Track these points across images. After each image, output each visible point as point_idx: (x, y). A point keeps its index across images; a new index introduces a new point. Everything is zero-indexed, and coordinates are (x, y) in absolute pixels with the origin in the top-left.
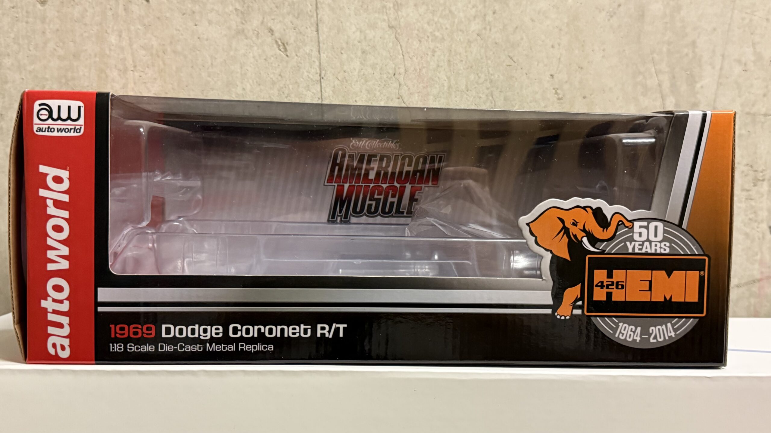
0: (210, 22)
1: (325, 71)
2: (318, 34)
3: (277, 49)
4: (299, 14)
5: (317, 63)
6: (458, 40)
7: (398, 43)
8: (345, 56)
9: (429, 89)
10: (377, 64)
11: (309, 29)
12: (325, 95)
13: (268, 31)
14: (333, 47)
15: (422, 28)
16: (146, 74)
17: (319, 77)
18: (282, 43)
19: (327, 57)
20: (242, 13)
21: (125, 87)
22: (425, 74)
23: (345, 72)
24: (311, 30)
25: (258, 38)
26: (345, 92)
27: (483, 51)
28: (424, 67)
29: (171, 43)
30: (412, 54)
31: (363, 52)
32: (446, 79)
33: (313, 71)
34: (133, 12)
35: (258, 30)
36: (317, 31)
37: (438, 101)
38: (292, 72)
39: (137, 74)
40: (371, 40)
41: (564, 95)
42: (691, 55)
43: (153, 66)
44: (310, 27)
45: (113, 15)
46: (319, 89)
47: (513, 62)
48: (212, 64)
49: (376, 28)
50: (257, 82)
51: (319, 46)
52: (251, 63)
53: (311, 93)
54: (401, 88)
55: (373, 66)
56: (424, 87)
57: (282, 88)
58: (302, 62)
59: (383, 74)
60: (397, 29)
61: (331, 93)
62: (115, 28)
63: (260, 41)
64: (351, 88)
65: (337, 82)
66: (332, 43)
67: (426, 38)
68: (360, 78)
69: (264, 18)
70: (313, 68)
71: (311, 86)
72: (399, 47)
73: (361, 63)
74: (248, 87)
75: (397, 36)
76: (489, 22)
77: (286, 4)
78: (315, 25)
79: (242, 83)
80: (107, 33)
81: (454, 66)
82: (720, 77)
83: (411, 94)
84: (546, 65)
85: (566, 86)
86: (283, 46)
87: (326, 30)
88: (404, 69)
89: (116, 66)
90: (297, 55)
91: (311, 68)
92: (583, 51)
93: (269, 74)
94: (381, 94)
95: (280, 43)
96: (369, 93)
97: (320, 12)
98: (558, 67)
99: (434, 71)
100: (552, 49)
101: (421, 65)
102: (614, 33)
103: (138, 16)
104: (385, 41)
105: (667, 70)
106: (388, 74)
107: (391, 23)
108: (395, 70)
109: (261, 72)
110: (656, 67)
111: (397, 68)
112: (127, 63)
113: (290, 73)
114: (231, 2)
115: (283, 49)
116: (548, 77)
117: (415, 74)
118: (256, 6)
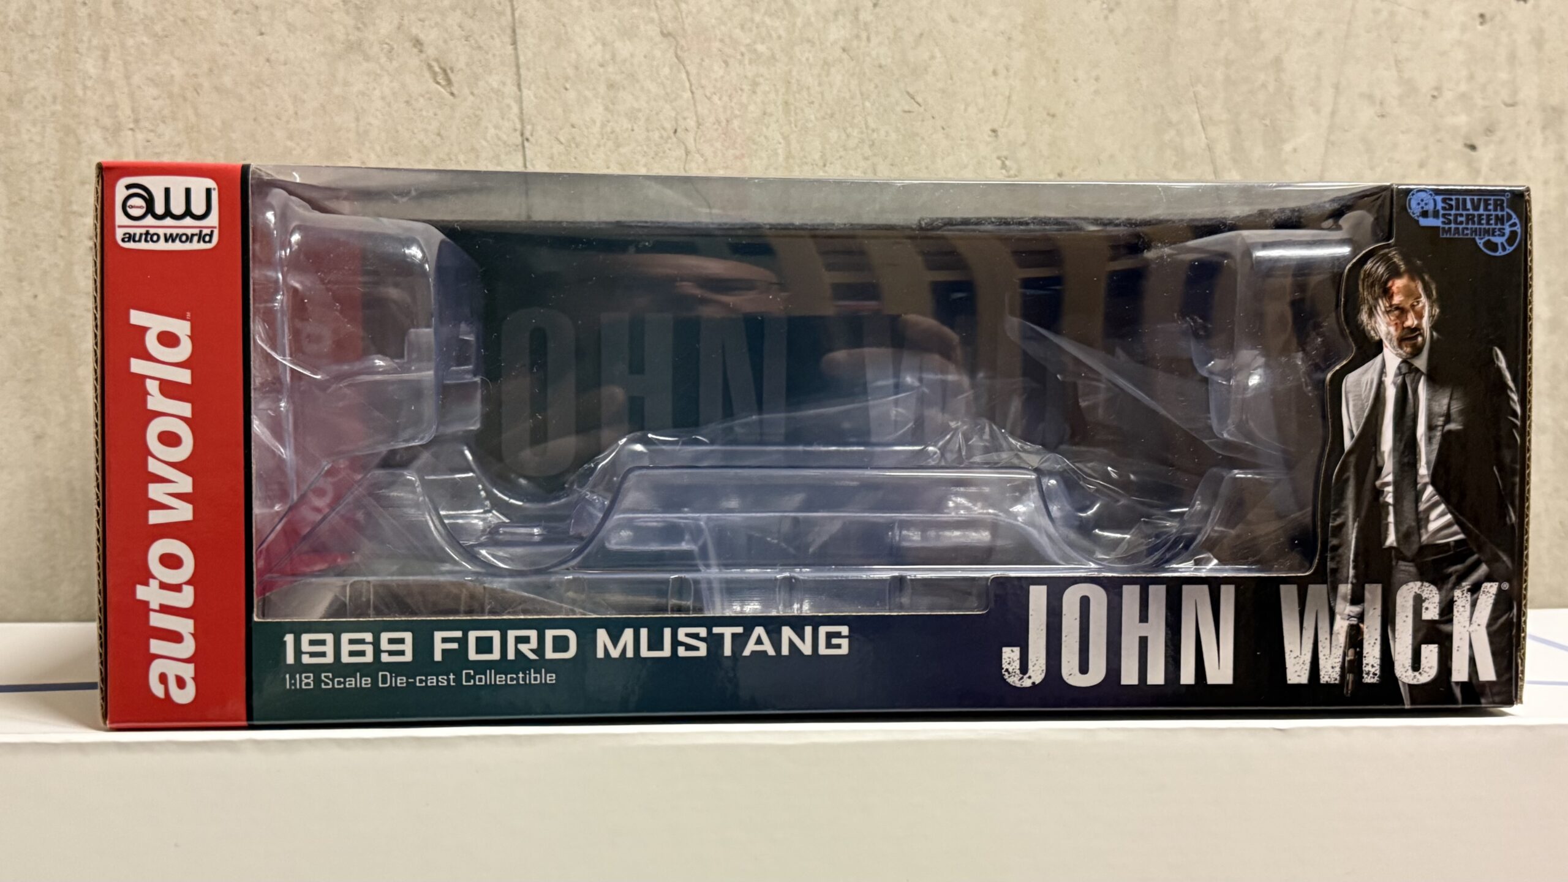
0: (291, 28)
1: (533, 125)
2: (516, 49)
3: (431, 81)
4: (475, 9)
5: (515, 109)
6: (804, 59)
7: (682, 67)
8: (571, 95)
9: (746, 160)
10: (639, 110)
11: (497, 40)
13: (411, 43)
14: (547, 77)
15: (730, 37)
16: (159, 136)
17: (520, 139)
18: (441, 68)
19: (536, 98)
20: (358, 7)
22: (737, 129)
23: (573, 126)
24: (502, 42)
25: (390, 60)
27: (854, 82)
28: (736, 117)
29: (211, 70)
30: (709, 90)
31: (611, 86)
32: (782, 141)
33: (507, 124)
34: (131, 9)
35: (391, 43)
36: (514, 43)
38: (464, 128)
39: (140, 136)
40: (624, 61)
41: (1019, 171)
42: (1272, 87)
43: (174, 119)
44: (499, 35)
45: (90, 15)
46: (520, 162)
47: (916, 105)
48: (296, 113)
49: (636, 36)
50: (391, 149)
51: (519, 75)
52: (377, 110)
54: (689, 158)
55: (632, 115)
56: (736, 158)
57: (444, 160)
58: (484, 106)
59: (653, 131)
60: (678, 38)
62: (95, 42)
63: (395, 64)
64: (586, 159)
65: (557, 149)
66: (546, 69)
67: (739, 57)
68: (605, 140)
69: (402, 18)
70: (508, 120)
71: (503, 157)
72: (684, 76)
73: (607, 109)
74: (373, 159)
75: (679, 52)
76: (866, 24)
78: (509, 31)
79: (359, 151)
80: (77, 52)
81: (796, 114)
82: (1331, 130)
83: (710, 171)
84: (982, 111)
85: (1023, 153)
86: (445, 75)
87: (531, 41)
88: (695, 118)
89: (97, 120)
90: (472, 93)
91: (503, 118)
92: (1055, 81)
93: (416, 131)
95: (437, 69)
97: (520, 4)
98: (1006, 114)
99: (756, 123)
100: (993, 79)
101: (729, 112)
102: (1116, 44)
103: (142, 17)
104: (655, 63)
105: (1224, 117)
106: (663, 132)
107: (666, 26)
108: (677, 123)
109: (399, 128)
110: (1204, 112)
111: (679, 117)
112: (119, 113)
113: (459, 130)
115: (444, 79)
116: (986, 135)
117: (717, 130)
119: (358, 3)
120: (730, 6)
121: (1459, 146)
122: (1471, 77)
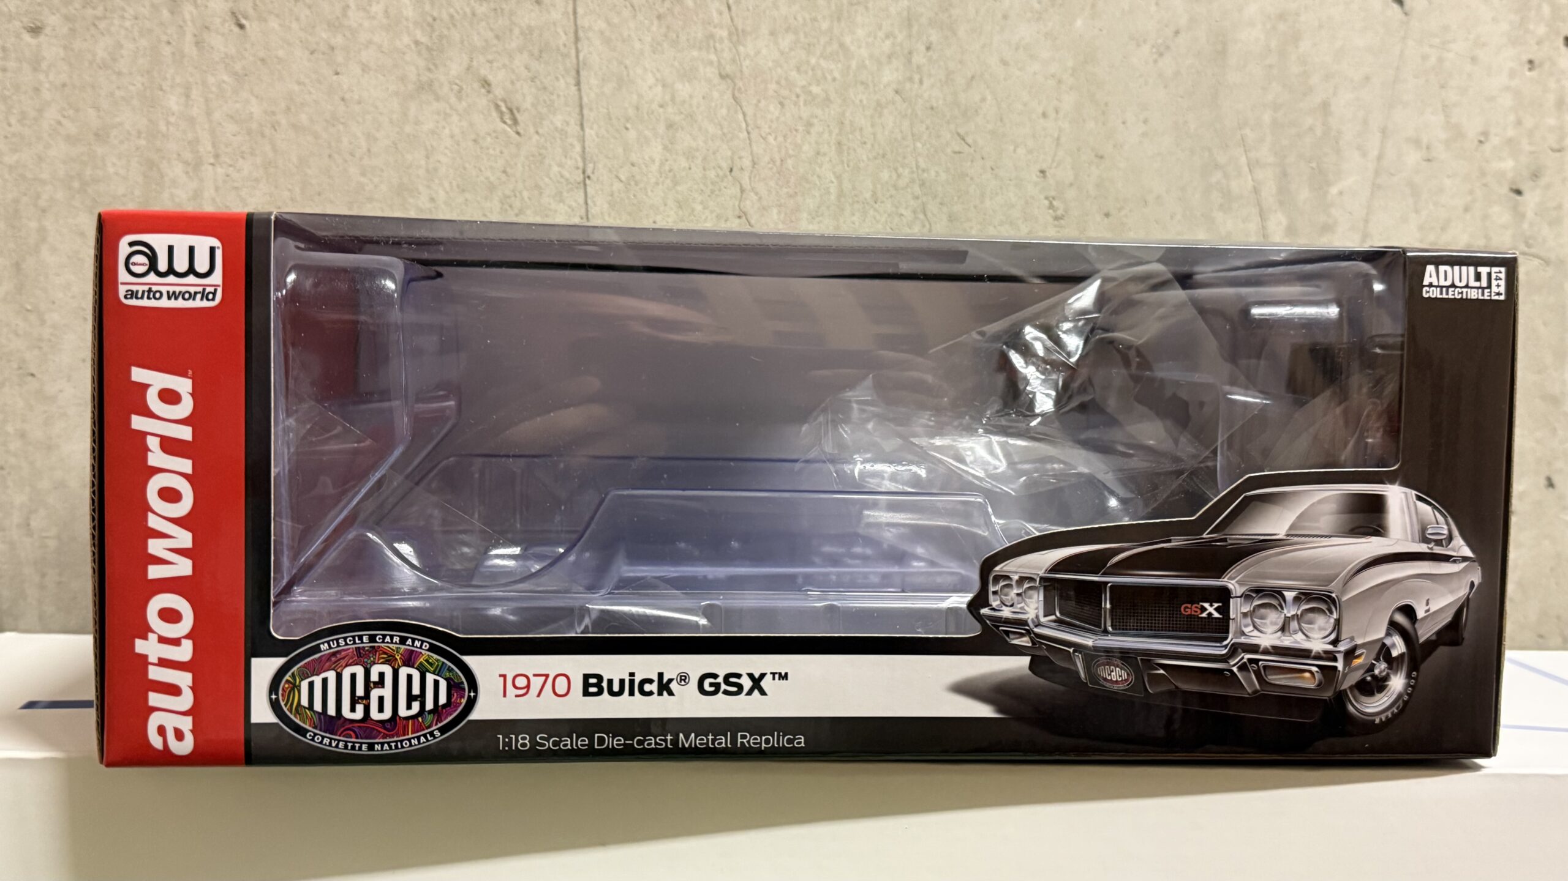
0: (365, 68)
1: (594, 163)
2: (579, 90)
3: (498, 120)
4: (541, 51)
5: (578, 148)
6: (857, 102)
7: (739, 108)
8: (632, 134)
9: (799, 199)
10: (697, 150)
11: (562, 81)
12: (594, 210)
13: (480, 84)
14: (609, 117)
15: (786, 79)
16: (239, 171)
17: (582, 176)
18: (507, 108)
19: (598, 137)
20: (429, 49)
21: (197, 195)
22: (791, 168)
23: (633, 165)
24: (566, 83)
25: (460, 99)
26: (634, 204)
27: (906, 123)
28: (790, 156)
29: (288, 109)
30: (765, 129)
31: (670, 126)
32: (834, 180)
33: (569, 162)
34: (212, 48)
35: (460, 83)
36: (578, 84)
37: (819, 223)
38: (529, 166)
39: (220, 170)
40: (684, 102)
41: (1066, 211)
42: (1319, 132)
43: (252, 154)
44: (563, 77)
45: (173, 54)
46: (581, 201)
47: (967, 147)
48: (369, 150)
49: (695, 77)
50: (458, 186)
51: (582, 114)
52: (446, 148)
53: (566, 208)
54: (744, 196)
55: (689, 155)
56: (790, 196)
57: (509, 197)
58: (548, 145)
59: (709, 170)
60: (736, 80)
61: (606, 206)
62: (178, 80)
63: (464, 104)
64: (644, 197)
65: (617, 186)
66: (608, 109)
67: (794, 98)
68: (663, 178)
69: (471, 60)
70: (571, 158)
71: (565, 194)
72: (741, 116)
73: (665, 148)
74: (441, 195)
75: (737, 94)
76: (918, 67)
77: (517, 31)
78: (573, 73)
79: (429, 187)
80: (161, 90)
81: (849, 154)
82: (1377, 173)
83: (764, 208)
84: (1030, 152)
85: (1071, 194)
86: (511, 114)
87: (594, 82)
88: (750, 158)
89: (179, 155)
90: (537, 133)
91: (566, 157)
92: (1104, 124)
93: (483, 169)
94: (705, 208)
95: (504, 109)
96: (680, 207)
97: (584, 46)
98: (1055, 155)
99: (810, 163)
100: (1042, 120)
101: (783, 151)
102: (1166, 87)
103: (223, 55)
104: (713, 104)
106: (719, 170)
107: (724, 68)
108: (733, 162)
109: (467, 165)
110: (1251, 155)
111: (736, 158)
112: (201, 150)
113: (523, 167)
114: (407, 27)
115: (511, 119)
116: (1034, 177)
117: (771, 169)
118: (456, 36)
119: (429, 45)
120: (787, 50)
121: (1505, 190)
122: (1519, 123)
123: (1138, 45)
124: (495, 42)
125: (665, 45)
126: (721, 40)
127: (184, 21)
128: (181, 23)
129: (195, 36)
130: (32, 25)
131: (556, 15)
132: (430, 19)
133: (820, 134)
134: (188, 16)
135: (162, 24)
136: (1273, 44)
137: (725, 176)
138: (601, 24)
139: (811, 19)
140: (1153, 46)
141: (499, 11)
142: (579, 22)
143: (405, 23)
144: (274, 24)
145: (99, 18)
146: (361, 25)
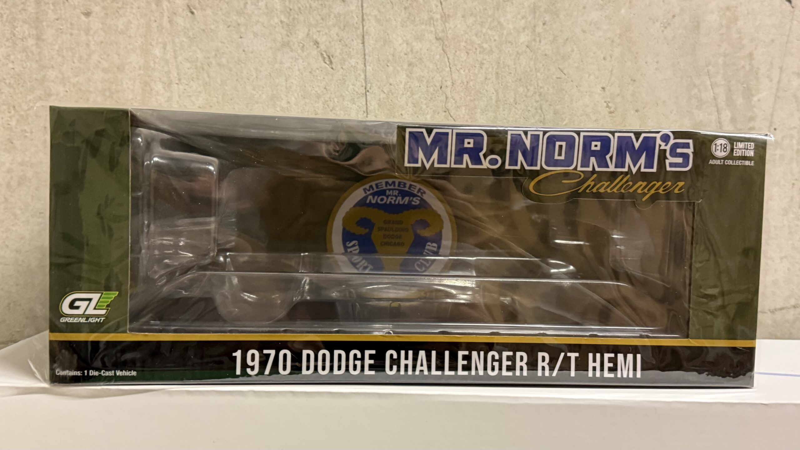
0: (255, 35)
1: (371, 83)
3: (322, 62)
4: (344, 26)
5: (363, 76)
6: (507, 52)
7: (446, 55)
8: (391, 69)
9: (476, 102)
10: (423, 77)
11: (355, 41)
12: (371, 108)
13: (313, 43)
14: (379, 60)
15: (470, 40)
16: (191, 87)
17: (364, 90)
18: (327, 55)
19: (373, 70)
20: (288, 25)
21: (169, 99)
22: (472, 86)
23: (391, 85)
24: (357, 42)
25: (303, 51)
26: (391, 105)
27: (532, 63)
28: (472, 80)
29: (216, 55)
30: (459, 67)
31: (410, 64)
32: (494, 92)
33: (359, 84)
34: (178, 24)
35: (303, 43)
36: (363, 43)
37: (486, 115)
38: (338, 85)
39: (181, 87)
40: (417, 52)
41: (615, 109)
42: (747, 68)
43: (198, 79)
44: (356, 39)
45: (158, 27)
46: (364, 103)
47: (563, 74)
48: (257, 77)
49: (423, 39)
50: (302, 96)
51: (365, 59)
52: (296, 76)
53: (357, 107)
54: (448, 101)
55: (420, 79)
56: (471, 101)
57: (327, 101)
58: (348, 74)
59: (430, 87)
60: (444, 41)
61: (377, 106)
62: (160, 40)
63: (305, 53)
64: (396, 101)
65: (383, 96)
66: (378, 56)
67: (474, 50)
68: (406, 91)
69: (309, 30)
70: (359, 81)
71: (356, 100)
72: (446, 59)
73: (407, 76)
74: (293, 100)
75: (444, 48)
76: (539, 34)
77: (332, 16)
78: (361, 37)
79: (287, 96)
80: (151, 45)
81: (502, 79)
82: (778, 90)
83: (458, 107)
84: (597, 78)
85: (618, 100)
87: (372, 42)
88: (451, 81)
89: (160, 79)
90: (342, 68)
91: (356, 80)
92: (636, 63)
93: (314, 87)
94: (427, 107)
95: (325, 56)
96: (415, 107)
97: (367, 23)
98: (610, 79)
99: (482, 84)
100: (603, 62)
101: (468, 78)
102: (668, 44)
103: (183, 28)
104: (432, 53)
105: (723, 83)
106: (435, 87)
107: (438, 35)
108: (442, 83)
109: (306, 85)
110: (712, 80)
111: (444, 81)
112: (171, 75)
113: (335, 86)
114: (277, 14)
115: (329, 61)
116: (599, 90)
117: (462, 86)
118: (301, 18)
119: (288, 23)
120: (471, 25)
123: (654, 23)
124: (321, 21)
125: (408, 23)
126: (437, 20)
127: (163, 10)
128: (162, 11)
129: (169, 17)
130: (86, 12)
131: (353, 8)
132: (288, 10)
133: (487, 69)
134: (165, 8)
135: (152, 11)
136: (724, 23)
137: (438, 90)
138: (375, 12)
139: (483, 9)
140: (661, 23)
141: (324, 5)
142: (364, 11)
143: (276, 11)
144: (209, 11)
145: (120, 8)
146: (253, 12)
